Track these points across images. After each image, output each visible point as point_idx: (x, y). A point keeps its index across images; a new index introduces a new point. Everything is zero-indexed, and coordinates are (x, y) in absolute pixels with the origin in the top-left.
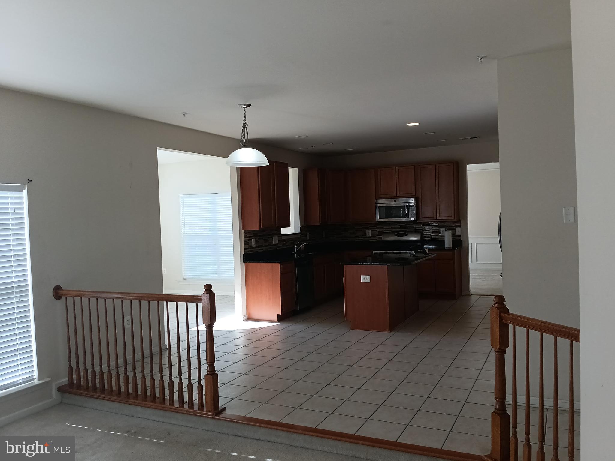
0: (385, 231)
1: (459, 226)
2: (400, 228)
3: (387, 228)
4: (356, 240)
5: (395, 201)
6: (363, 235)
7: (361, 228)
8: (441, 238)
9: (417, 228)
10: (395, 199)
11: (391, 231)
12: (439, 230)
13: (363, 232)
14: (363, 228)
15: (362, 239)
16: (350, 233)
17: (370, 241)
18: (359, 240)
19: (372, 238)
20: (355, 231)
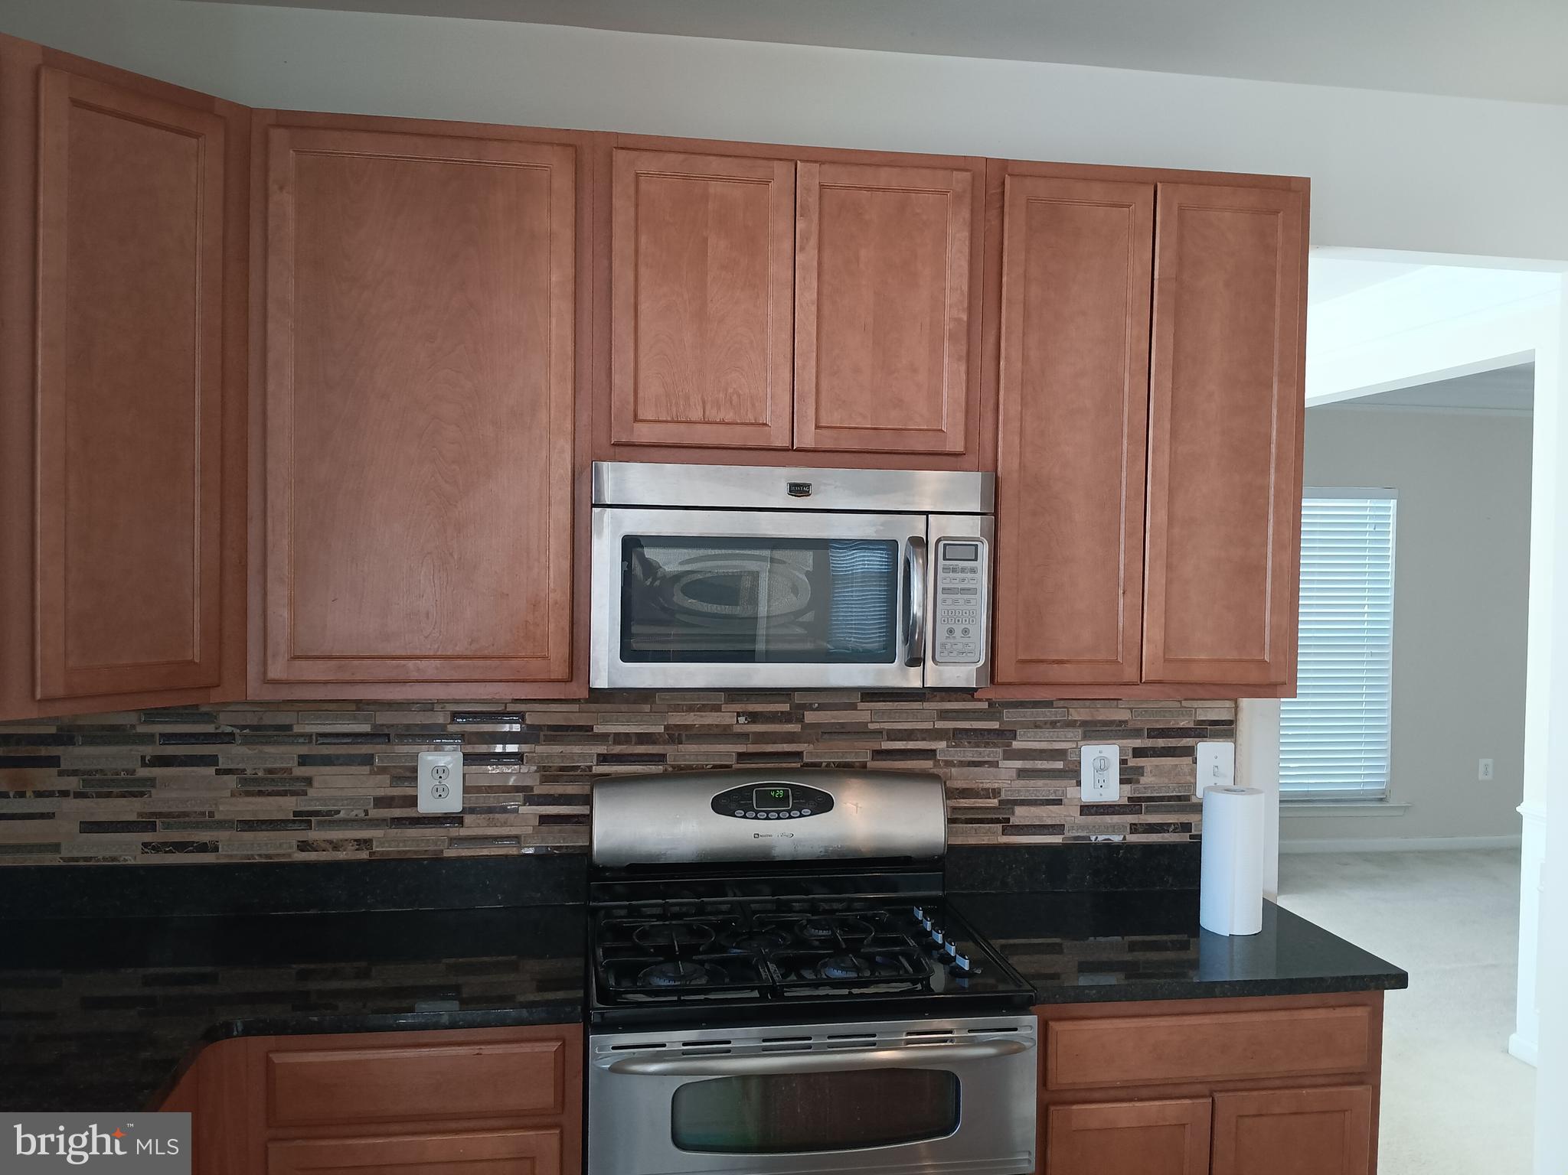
0: (603, 759)
1: (1225, 729)
2: (744, 737)
3: (620, 739)
4: (304, 846)
5: (799, 489)
6: (381, 802)
7: (366, 728)
8: (1082, 827)
9: (894, 736)
10: (799, 474)
11: (660, 758)
12: (1072, 757)
13: (383, 770)
14: (380, 736)
15: (366, 843)
16: (244, 781)
17: (450, 853)
18: (336, 846)
19: (474, 826)
20: (296, 759)
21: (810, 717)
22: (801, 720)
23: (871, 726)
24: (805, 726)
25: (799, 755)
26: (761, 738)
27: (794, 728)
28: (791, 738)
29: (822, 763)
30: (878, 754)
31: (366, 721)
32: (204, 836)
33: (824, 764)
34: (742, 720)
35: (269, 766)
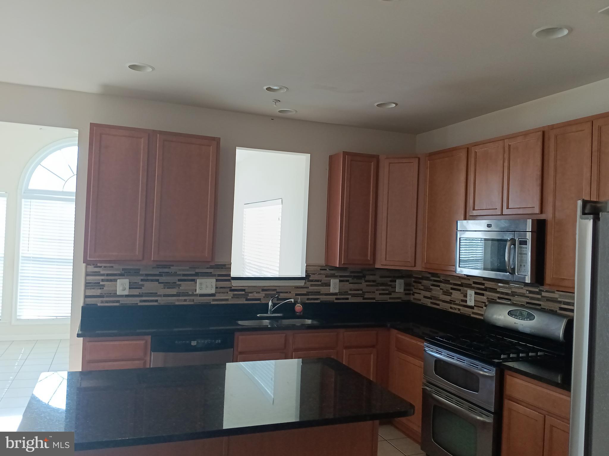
2: (528, 297)
3: (502, 293)
4: (451, 308)
5: (489, 226)
6: (462, 301)
11: (510, 300)
13: (462, 293)
14: (461, 285)
15: (459, 310)
16: (443, 292)
17: (472, 316)
18: (455, 309)
19: (476, 310)
20: (450, 288)
21: (544, 294)
22: (541, 294)
23: (559, 299)
24: (542, 297)
25: (540, 305)
26: (532, 298)
27: (539, 296)
28: (538, 299)
29: (546, 308)
30: (561, 309)
31: (460, 281)
32: (438, 302)
33: (546, 309)
34: (528, 292)
35: (447, 289)
